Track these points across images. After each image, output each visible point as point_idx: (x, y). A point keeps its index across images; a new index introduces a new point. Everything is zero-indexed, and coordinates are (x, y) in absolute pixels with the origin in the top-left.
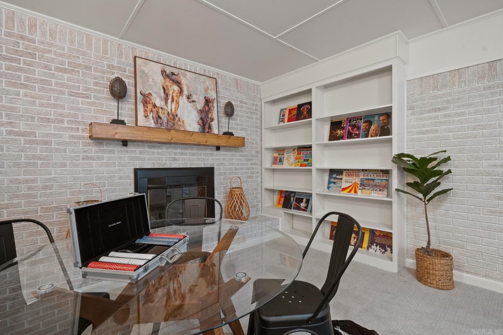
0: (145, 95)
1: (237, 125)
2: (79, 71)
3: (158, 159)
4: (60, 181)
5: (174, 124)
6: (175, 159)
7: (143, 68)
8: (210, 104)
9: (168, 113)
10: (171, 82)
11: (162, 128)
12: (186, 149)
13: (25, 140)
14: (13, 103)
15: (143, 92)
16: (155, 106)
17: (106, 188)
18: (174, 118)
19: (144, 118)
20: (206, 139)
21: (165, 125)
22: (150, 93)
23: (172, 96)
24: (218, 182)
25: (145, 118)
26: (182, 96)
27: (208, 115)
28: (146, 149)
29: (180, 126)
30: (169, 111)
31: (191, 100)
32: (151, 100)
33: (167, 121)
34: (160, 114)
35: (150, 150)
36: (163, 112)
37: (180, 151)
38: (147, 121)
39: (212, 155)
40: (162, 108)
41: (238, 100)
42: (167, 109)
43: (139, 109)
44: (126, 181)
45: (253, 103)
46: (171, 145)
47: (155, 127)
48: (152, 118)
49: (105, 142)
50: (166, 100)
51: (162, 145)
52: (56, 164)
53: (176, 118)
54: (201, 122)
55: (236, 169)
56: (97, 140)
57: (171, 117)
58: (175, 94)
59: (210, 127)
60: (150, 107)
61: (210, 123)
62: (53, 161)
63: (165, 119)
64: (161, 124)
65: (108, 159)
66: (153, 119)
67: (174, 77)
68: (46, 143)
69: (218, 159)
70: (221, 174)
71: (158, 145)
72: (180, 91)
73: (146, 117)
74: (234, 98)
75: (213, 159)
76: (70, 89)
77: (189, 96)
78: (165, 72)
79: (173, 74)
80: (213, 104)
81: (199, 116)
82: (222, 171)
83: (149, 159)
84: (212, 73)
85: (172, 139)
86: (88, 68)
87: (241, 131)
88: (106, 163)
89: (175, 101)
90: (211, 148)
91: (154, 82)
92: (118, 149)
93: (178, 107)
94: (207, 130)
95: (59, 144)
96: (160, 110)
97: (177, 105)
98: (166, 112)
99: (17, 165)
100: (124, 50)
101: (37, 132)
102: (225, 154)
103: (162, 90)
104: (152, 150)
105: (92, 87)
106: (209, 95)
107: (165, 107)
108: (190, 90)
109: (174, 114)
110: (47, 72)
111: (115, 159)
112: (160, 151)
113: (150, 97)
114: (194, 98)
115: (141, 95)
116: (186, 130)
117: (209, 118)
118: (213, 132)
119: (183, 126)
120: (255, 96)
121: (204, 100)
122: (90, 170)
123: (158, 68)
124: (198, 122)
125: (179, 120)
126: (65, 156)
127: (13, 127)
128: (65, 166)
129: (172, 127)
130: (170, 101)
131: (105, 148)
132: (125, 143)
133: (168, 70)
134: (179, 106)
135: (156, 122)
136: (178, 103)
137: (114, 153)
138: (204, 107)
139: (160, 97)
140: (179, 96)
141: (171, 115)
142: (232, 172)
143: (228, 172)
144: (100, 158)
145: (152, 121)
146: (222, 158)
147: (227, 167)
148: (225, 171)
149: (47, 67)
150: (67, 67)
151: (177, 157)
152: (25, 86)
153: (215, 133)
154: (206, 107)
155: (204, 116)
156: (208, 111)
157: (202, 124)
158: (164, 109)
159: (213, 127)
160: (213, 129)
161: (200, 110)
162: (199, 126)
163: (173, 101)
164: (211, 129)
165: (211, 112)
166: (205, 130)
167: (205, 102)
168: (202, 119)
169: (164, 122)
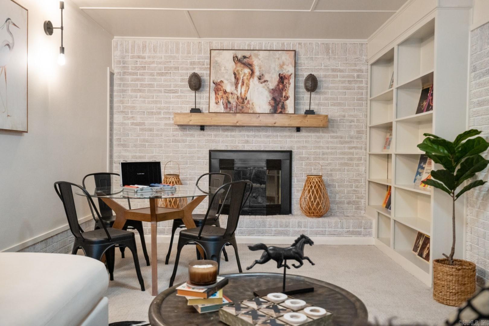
0: (217, 83)
1: (327, 100)
2: (171, 73)
3: (231, 141)
4: (158, 158)
5: (243, 107)
6: (247, 142)
7: (216, 59)
8: (286, 81)
9: (238, 97)
10: (242, 65)
11: (231, 112)
12: (259, 132)
13: (140, 129)
14: (134, 104)
15: (216, 81)
16: (225, 92)
17: (188, 166)
18: (243, 101)
19: (215, 104)
20: (274, 121)
21: (234, 109)
22: (221, 81)
23: (243, 79)
24: (297, 168)
25: (216, 105)
26: (253, 78)
27: (282, 93)
28: (221, 133)
29: (249, 108)
30: (239, 95)
31: (263, 80)
32: (222, 87)
33: (236, 105)
34: (230, 100)
35: (224, 133)
36: (233, 96)
37: (254, 133)
38: (217, 107)
39: (290, 137)
40: (232, 93)
41: (329, 69)
42: (237, 93)
43: (211, 97)
44: (203, 160)
45: (353, 68)
46: (244, 128)
47: (224, 112)
48: (222, 104)
49: (188, 127)
50: (236, 84)
51: (235, 128)
52: (156, 145)
53: (245, 101)
54: (272, 102)
55: (323, 154)
56: (183, 127)
58: (245, 78)
59: (283, 107)
60: (221, 93)
61: (283, 102)
62: (155, 143)
63: (234, 104)
64: (230, 108)
65: (189, 141)
66: (223, 104)
67: (245, 60)
68: (151, 130)
69: (299, 142)
70: (301, 159)
71: (232, 128)
72: (251, 73)
73: (217, 103)
74: (323, 67)
75: (291, 141)
76: (165, 88)
77: (260, 76)
78: (237, 57)
79: (245, 57)
80: (289, 80)
81: (270, 96)
82: (304, 156)
83: (222, 142)
84: (293, 45)
85: (238, 122)
86: (177, 68)
87: (333, 107)
88: (188, 144)
89: (245, 85)
90: (289, 130)
91: (226, 70)
92: (198, 132)
93: (248, 89)
94: (280, 110)
95: (158, 130)
96: (230, 95)
97: (247, 88)
98: (236, 97)
99: (135, 146)
100: (202, 47)
101: (146, 122)
102: (309, 136)
103: (233, 76)
104: (226, 133)
105: (180, 83)
106: (284, 72)
107: (235, 92)
108: (262, 70)
109: (243, 97)
110: (152, 78)
111: (195, 141)
112: (233, 133)
113: (222, 84)
114: (266, 77)
115: (213, 84)
116: (255, 112)
117: (284, 96)
118: (287, 112)
119: (252, 108)
120: (357, 58)
121: (278, 77)
122: (176, 151)
123: (229, 55)
124: (269, 103)
125: (248, 103)
126: (161, 140)
127: (134, 120)
128: (161, 147)
129: (240, 110)
130: (240, 85)
131: (188, 132)
132: (202, 128)
133: (240, 55)
134: (249, 88)
135: (226, 107)
136: (248, 86)
137: (194, 137)
138: (278, 85)
139: (231, 82)
140: (250, 79)
141: (241, 99)
142: (319, 157)
143: (312, 156)
144: (184, 141)
145: (222, 106)
146: (304, 140)
147: (311, 151)
148: (308, 156)
149: (152, 74)
150: (163, 71)
151: (250, 139)
152: (140, 91)
153: (290, 113)
154: (280, 85)
155: (277, 95)
156: (283, 90)
157: (274, 105)
158: (234, 94)
159: (287, 106)
160: (287, 108)
161: (272, 89)
162: (270, 107)
163: (243, 84)
164: (284, 108)
165: (285, 90)
166: (277, 111)
167: (279, 79)
168: (274, 99)
169: (233, 106)
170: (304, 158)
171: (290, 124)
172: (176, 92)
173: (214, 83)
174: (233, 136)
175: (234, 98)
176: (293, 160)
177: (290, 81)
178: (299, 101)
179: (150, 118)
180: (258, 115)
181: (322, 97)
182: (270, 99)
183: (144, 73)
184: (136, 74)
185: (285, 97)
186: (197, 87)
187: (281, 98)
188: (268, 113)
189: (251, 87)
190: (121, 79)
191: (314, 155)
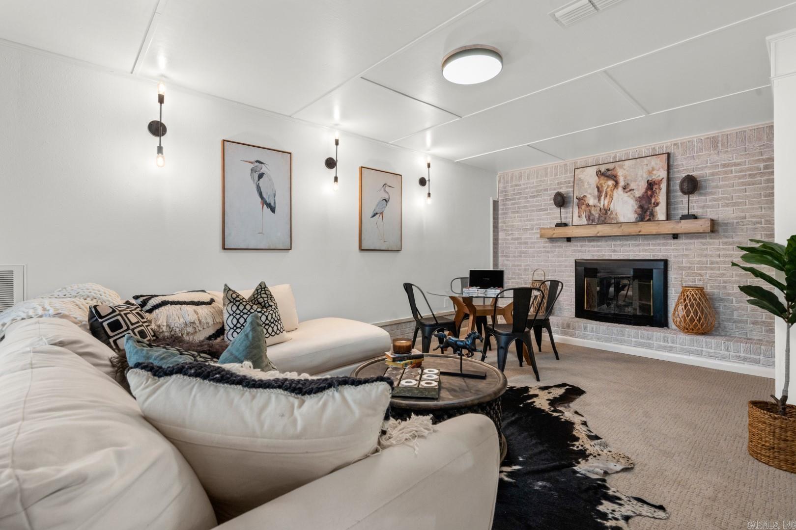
0: (580, 198)
1: (715, 201)
2: (541, 194)
3: (597, 251)
5: (606, 218)
6: (614, 251)
7: (580, 176)
8: (655, 187)
10: (606, 178)
11: (594, 224)
12: (627, 241)
13: (518, 243)
14: (513, 223)
15: (579, 196)
16: (588, 205)
18: (606, 212)
20: (639, 229)
21: (596, 221)
22: (584, 196)
23: (606, 192)
24: (675, 278)
26: (617, 189)
27: (650, 200)
28: (587, 243)
29: (612, 219)
30: (602, 207)
31: (628, 189)
32: (585, 201)
33: (599, 216)
34: (593, 212)
35: (590, 244)
38: (580, 220)
39: (664, 245)
40: (594, 206)
41: (718, 165)
43: (574, 211)
44: (571, 269)
45: (757, 158)
47: (587, 224)
48: (584, 217)
49: (556, 240)
50: (599, 197)
51: (602, 238)
52: (530, 256)
53: (608, 212)
54: (639, 210)
55: (712, 263)
56: (552, 240)
57: (603, 211)
58: (608, 190)
59: (652, 214)
60: (584, 207)
61: (652, 209)
63: (597, 216)
64: (592, 221)
65: (557, 252)
66: (586, 217)
67: (609, 173)
68: (526, 243)
69: (677, 250)
70: (681, 268)
72: (615, 184)
73: (579, 217)
74: (708, 165)
75: (667, 250)
76: (537, 207)
77: (625, 186)
78: (600, 171)
79: (608, 170)
80: (660, 186)
81: (637, 204)
82: (684, 265)
83: (588, 252)
84: (666, 147)
85: (598, 233)
86: (546, 190)
87: (725, 209)
88: (557, 255)
89: (608, 196)
90: (664, 237)
91: (589, 185)
92: (565, 244)
93: (612, 201)
94: (648, 218)
95: (531, 243)
96: (593, 208)
97: (611, 199)
98: (598, 209)
99: (514, 256)
100: (568, 167)
101: (522, 237)
102: (690, 243)
103: (596, 189)
104: (592, 243)
105: (548, 202)
106: (653, 177)
107: (598, 204)
108: (628, 180)
109: (607, 208)
110: (526, 201)
111: (562, 252)
112: (599, 243)
113: (585, 199)
114: (632, 186)
115: (576, 200)
116: (619, 222)
117: (653, 202)
118: (656, 219)
119: (616, 218)
121: (647, 184)
122: (547, 260)
123: (593, 170)
124: (635, 211)
125: (612, 213)
126: (534, 251)
127: (513, 235)
128: (534, 257)
129: (603, 221)
130: (603, 197)
131: (556, 244)
133: (603, 168)
134: (612, 199)
135: (589, 220)
136: (612, 197)
137: (562, 248)
138: (646, 192)
140: (614, 190)
142: (705, 266)
143: (696, 265)
144: (553, 252)
145: (584, 219)
146: (684, 247)
147: (694, 259)
148: (691, 265)
149: (526, 198)
150: (535, 194)
151: (617, 248)
152: (517, 212)
153: (660, 220)
154: (648, 192)
155: (644, 202)
156: (651, 196)
157: (641, 213)
158: (597, 206)
159: (657, 212)
160: (657, 215)
161: (639, 197)
162: (636, 216)
163: (606, 196)
164: (653, 216)
165: (655, 196)
166: (644, 219)
167: (648, 186)
168: (641, 207)
169: (596, 218)
170: (685, 267)
172: (546, 210)
173: (577, 198)
174: (599, 246)
175: (596, 210)
176: (669, 269)
177: (661, 186)
178: (676, 206)
179: (525, 233)
180: (620, 225)
181: (709, 198)
182: (636, 208)
183: (520, 197)
184: (514, 199)
185: (654, 204)
186: (561, 204)
187: (649, 205)
188: (633, 222)
189: (615, 198)
190: (504, 205)
191: (699, 264)
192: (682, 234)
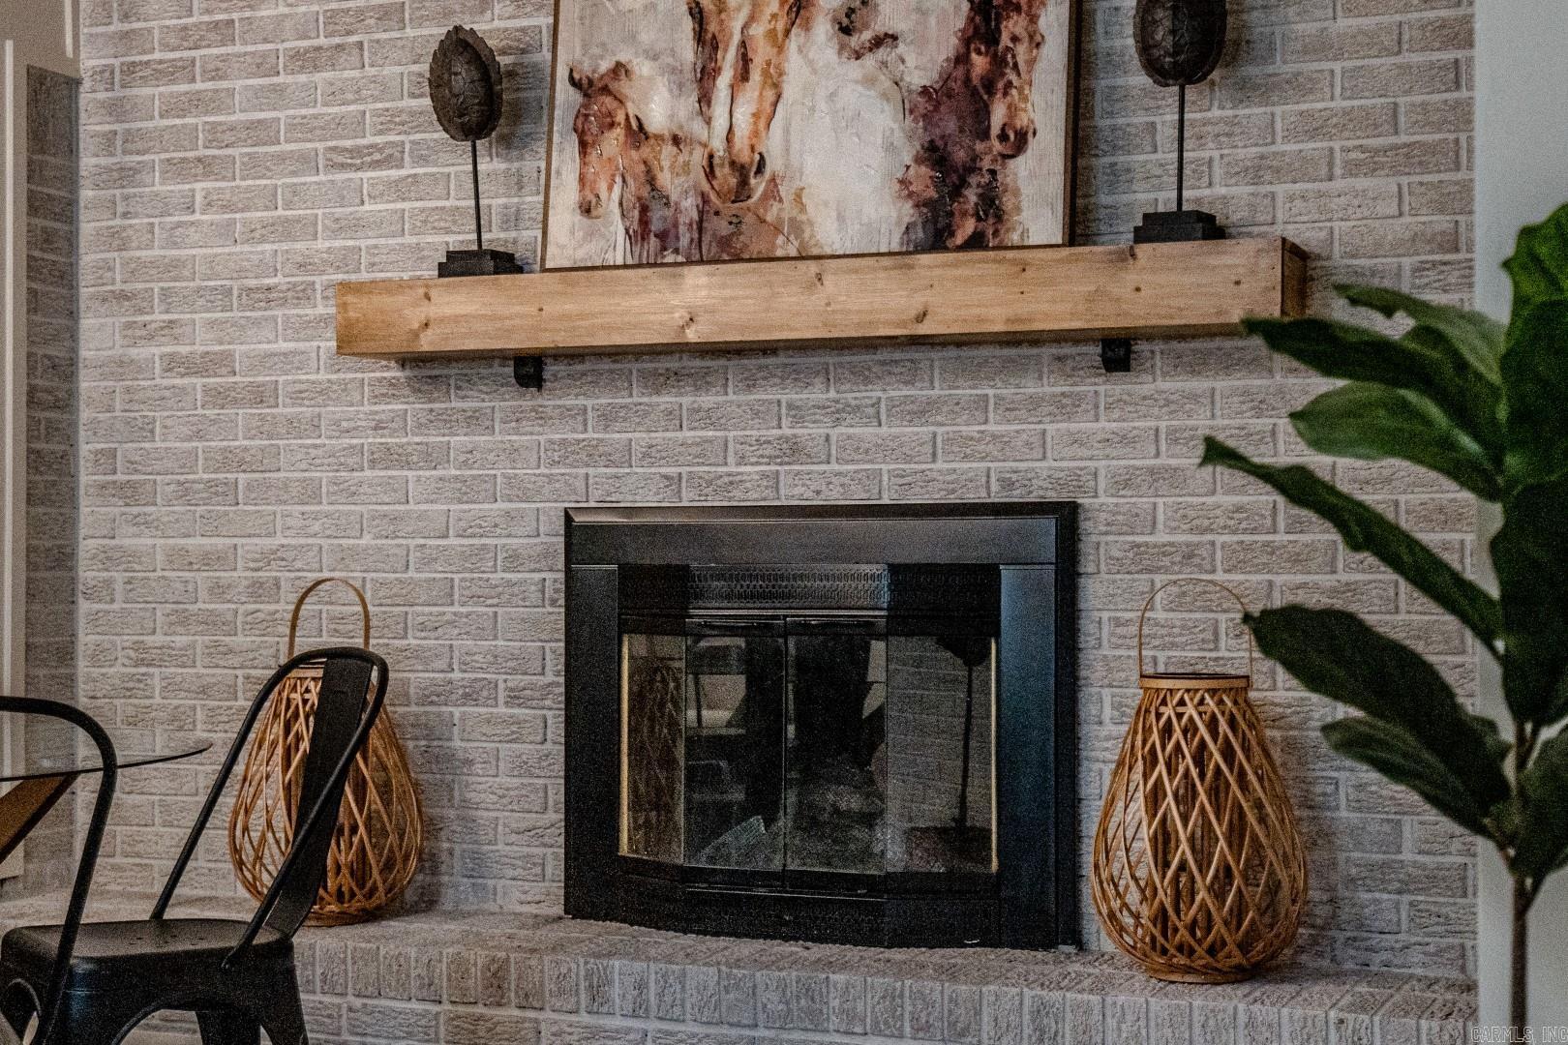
0: (591, 82)
1: (1313, 134)
2: (360, 45)
3: (694, 450)
4: (298, 565)
5: (739, 224)
6: (794, 451)
8: (1012, 26)
9: (711, 157)
11: (670, 258)
12: (867, 381)
13: (206, 390)
14: (175, 245)
15: (586, 69)
16: (638, 134)
17: (456, 608)
18: (744, 182)
19: (578, 218)
20: (919, 299)
21: (684, 241)
22: (619, 65)
23: (743, 44)
25: (585, 220)
26: (807, 27)
27: (983, 113)
28: (639, 397)
29: (777, 229)
30: (718, 145)
31: (867, 35)
33: (701, 213)
34: (664, 179)
35: (655, 399)
36: (681, 159)
37: (832, 394)
38: (590, 235)
39: (1066, 407)
40: (676, 140)
42: (704, 138)
43: (558, 173)
44: (537, 576)
46: (770, 361)
47: (630, 261)
48: (617, 211)
49: (453, 370)
50: (706, 76)
51: (722, 362)
52: (286, 486)
53: (753, 181)
54: (923, 178)
57: (726, 177)
58: (758, 31)
59: (992, 207)
60: (612, 142)
61: (993, 172)
62: (281, 475)
63: (689, 205)
64: (662, 236)
65: (462, 458)
68: (260, 396)
69: (1125, 439)
70: (1145, 560)
71: (698, 363)
73: (586, 210)
75: (1076, 440)
76: (333, 138)
77: (850, 12)
80: (1033, 19)
82: (1161, 537)
83: (645, 455)
85: (690, 322)
87: (1362, 183)
88: (456, 477)
89: (756, 76)
90: (1062, 359)
92: (506, 401)
93: (775, 104)
94: (969, 227)
95: (297, 397)
96: (668, 150)
97: (770, 95)
98: (698, 158)
99: (184, 493)
101: (239, 349)
102: (1194, 397)
104: (666, 400)
105: (402, 101)
107: (698, 128)
109: (744, 156)
110: (262, 87)
111: (491, 457)
112: (707, 400)
113: (623, 87)
114: (889, 14)
115: (571, 90)
116: (815, 252)
117: (995, 130)
118: (1015, 238)
119: (797, 227)
122: (395, 519)
124: (901, 182)
125: (772, 193)
126: (313, 452)
127: (177, 339)
128: (315, 497)
129: (725, 243)
131: (453, 402)
132: (531, 370)
134: (779, 96)
135: (641, 232)
136: (775, 83)
138: (962, 59)
139: (673, 70)
140: (787, 33)
141: (727, 170)
142: (1267, 544)
143: (1220, 539)
144: (431, 458)
145: (616, 228)
146: (1163, 425)
147: (1210, 500)
148: (1195, 538)
149: (263, 66)
150: (322, 41)
151: (810, 432)
152: (207, 167)
153: (1032, 242)
154: (974, 56)
155: (951, 125)
156: (989, 85)
157: (932, 193)
158: (692, 141)
159: (1017, 193)
160: (1018, 209)
161: (925, 91)
162: (907, 211)
163: (743, 75)
164: (999, 217)
165: (1009, 85)
166: (952, 234)
167: (971, 20)
168: (934, 155)
169: (683, 219)
170: (1164, 550)
171: (1018, 320)
172: (390, 159)
173: (573, 81)
174: (708, 418)
175: (687, 164)
176: (1087, 566)
177: (1042, 22)
178: (1121, 159)
179: (256, 322)
181: (1284, 112)
182: (908, 159)
183: (224, 59)
184: (184, 70)
185: (1003, 137)
186: (473, 117)
187: (979, 146)
188: (890, 254)
189: (791, 90)
190: (116, 109)
191: (1234, 532)
192: (1151, 334)
